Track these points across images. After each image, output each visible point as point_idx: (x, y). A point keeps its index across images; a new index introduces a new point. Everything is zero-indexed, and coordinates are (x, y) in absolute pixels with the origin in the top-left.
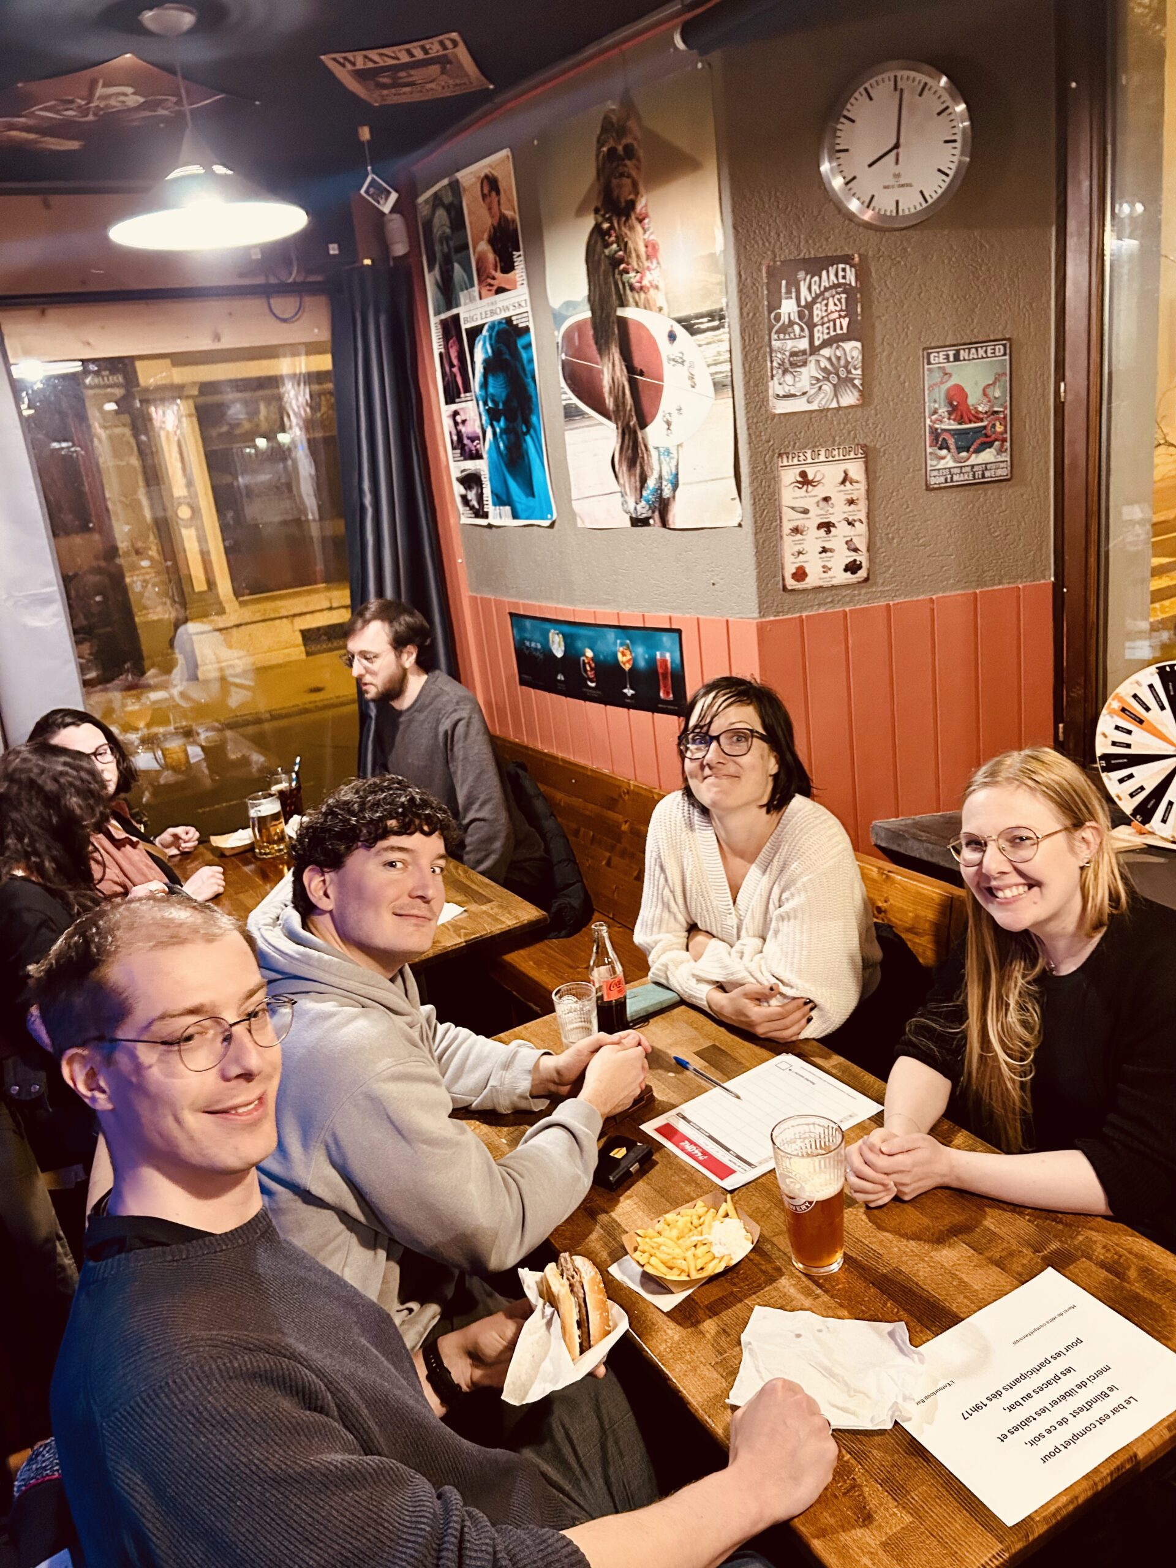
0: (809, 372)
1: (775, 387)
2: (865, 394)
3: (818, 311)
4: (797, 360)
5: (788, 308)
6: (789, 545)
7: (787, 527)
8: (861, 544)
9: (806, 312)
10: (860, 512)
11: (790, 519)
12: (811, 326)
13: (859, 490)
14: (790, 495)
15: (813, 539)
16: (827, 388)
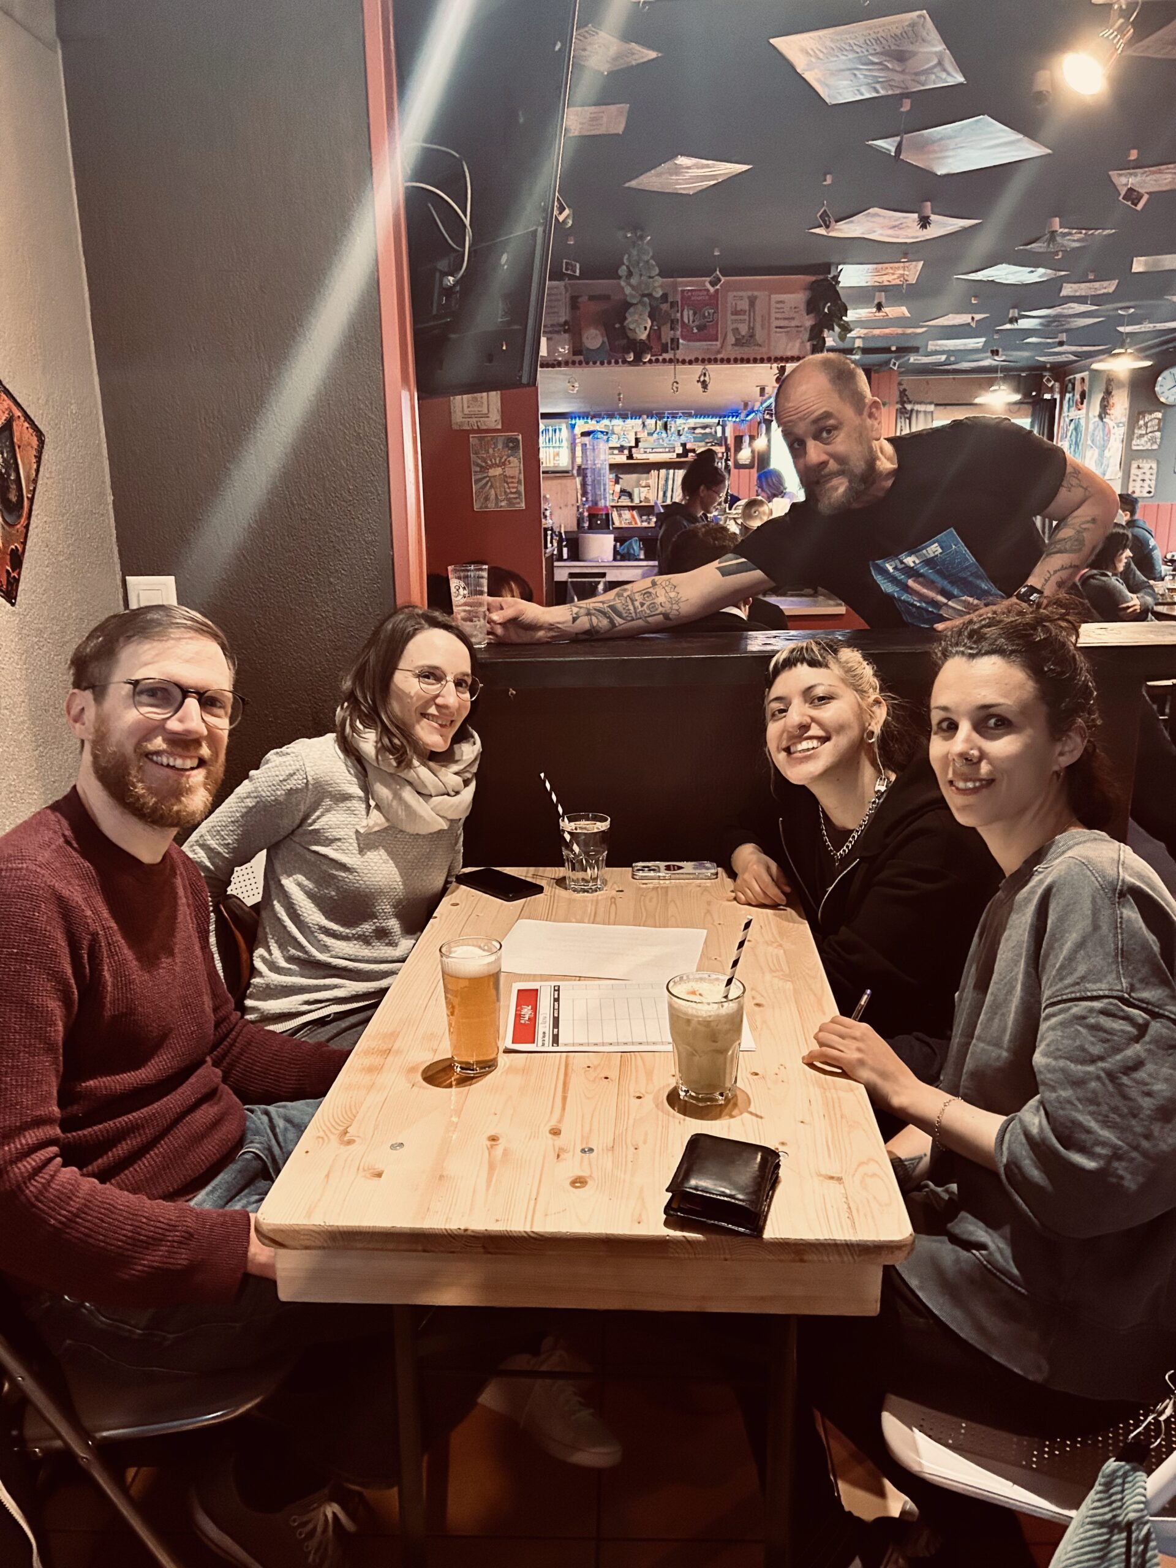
0: (1145, 438)
1: (1134, 442)
2: (1159, 446)
3: (1149, 424)
4: (1142, 436)
5: (1141, 422)
6: (1131, 484)
7: (1131, 479)
8: (1153, 487)
9: (1146, 424)
10: (1154, 477)
11: (1132, 477)
12: (1147, 427)
13: (1154, 471)
14: (1134, 471)
15: (1139, 483)
16: (1149, 444)
